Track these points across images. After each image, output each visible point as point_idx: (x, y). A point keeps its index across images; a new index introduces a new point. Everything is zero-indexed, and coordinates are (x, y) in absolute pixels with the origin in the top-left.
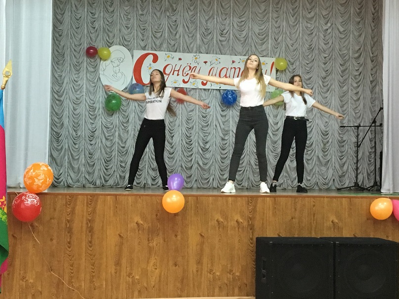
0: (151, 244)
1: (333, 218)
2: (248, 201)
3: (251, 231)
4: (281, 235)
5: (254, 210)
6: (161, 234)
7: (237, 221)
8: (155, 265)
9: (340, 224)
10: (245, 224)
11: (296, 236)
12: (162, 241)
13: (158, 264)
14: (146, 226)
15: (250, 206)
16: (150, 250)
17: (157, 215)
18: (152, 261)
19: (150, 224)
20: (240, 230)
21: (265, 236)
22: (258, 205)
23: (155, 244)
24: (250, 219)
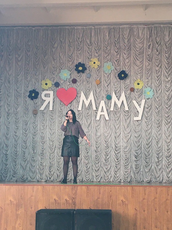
0: (18, 213)
1: (122, 198)
2: (72, 188)
3: (74, 206)
4: (91, 208)
5: (76, 193)
6: (23, 206)
7: (66, 200)
8: (19, 224)
9: (127, 202)
10: (71, 201)
11: (100, 209)
12: (23, 211)
13: (21, 224)
14: (15, 202)
15: (74, 191)
16: (17, 216)
17: (21, 196)
18: (18, 222)
19: (18, 201)
20: (67, 205)
21: (82, 208)
22: (78, 191)
23: (20, 212)
24: (74, 198)
